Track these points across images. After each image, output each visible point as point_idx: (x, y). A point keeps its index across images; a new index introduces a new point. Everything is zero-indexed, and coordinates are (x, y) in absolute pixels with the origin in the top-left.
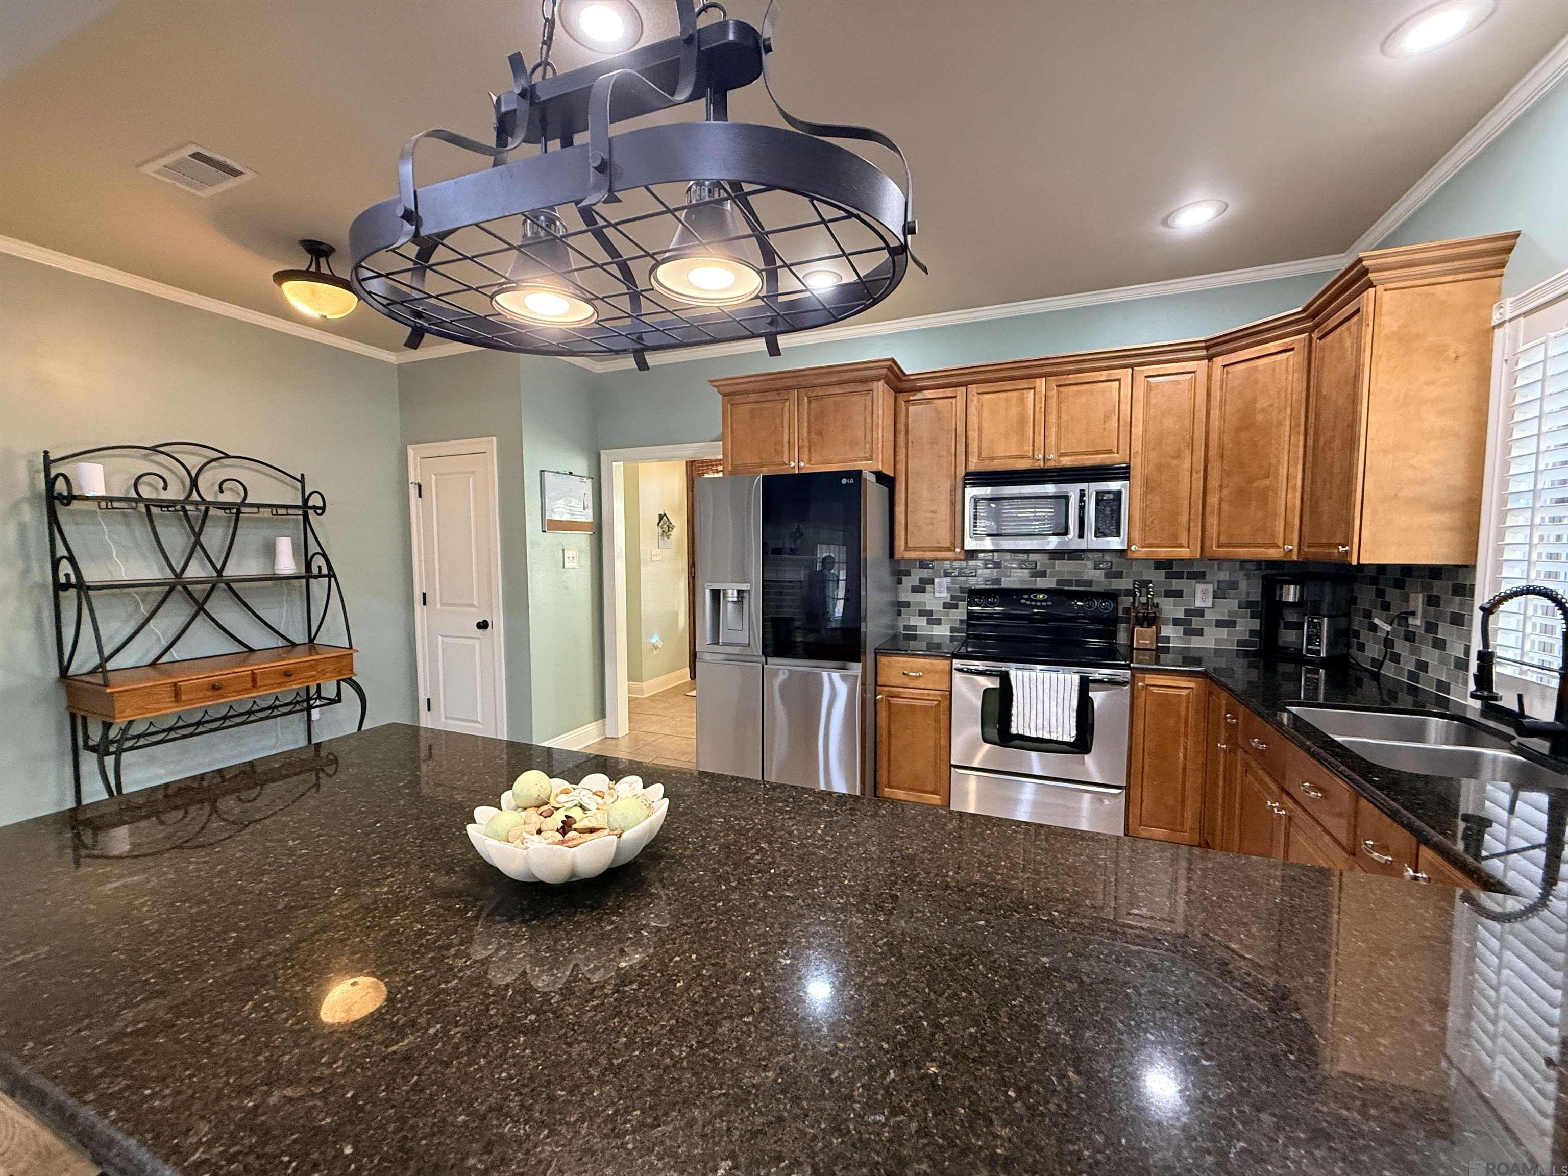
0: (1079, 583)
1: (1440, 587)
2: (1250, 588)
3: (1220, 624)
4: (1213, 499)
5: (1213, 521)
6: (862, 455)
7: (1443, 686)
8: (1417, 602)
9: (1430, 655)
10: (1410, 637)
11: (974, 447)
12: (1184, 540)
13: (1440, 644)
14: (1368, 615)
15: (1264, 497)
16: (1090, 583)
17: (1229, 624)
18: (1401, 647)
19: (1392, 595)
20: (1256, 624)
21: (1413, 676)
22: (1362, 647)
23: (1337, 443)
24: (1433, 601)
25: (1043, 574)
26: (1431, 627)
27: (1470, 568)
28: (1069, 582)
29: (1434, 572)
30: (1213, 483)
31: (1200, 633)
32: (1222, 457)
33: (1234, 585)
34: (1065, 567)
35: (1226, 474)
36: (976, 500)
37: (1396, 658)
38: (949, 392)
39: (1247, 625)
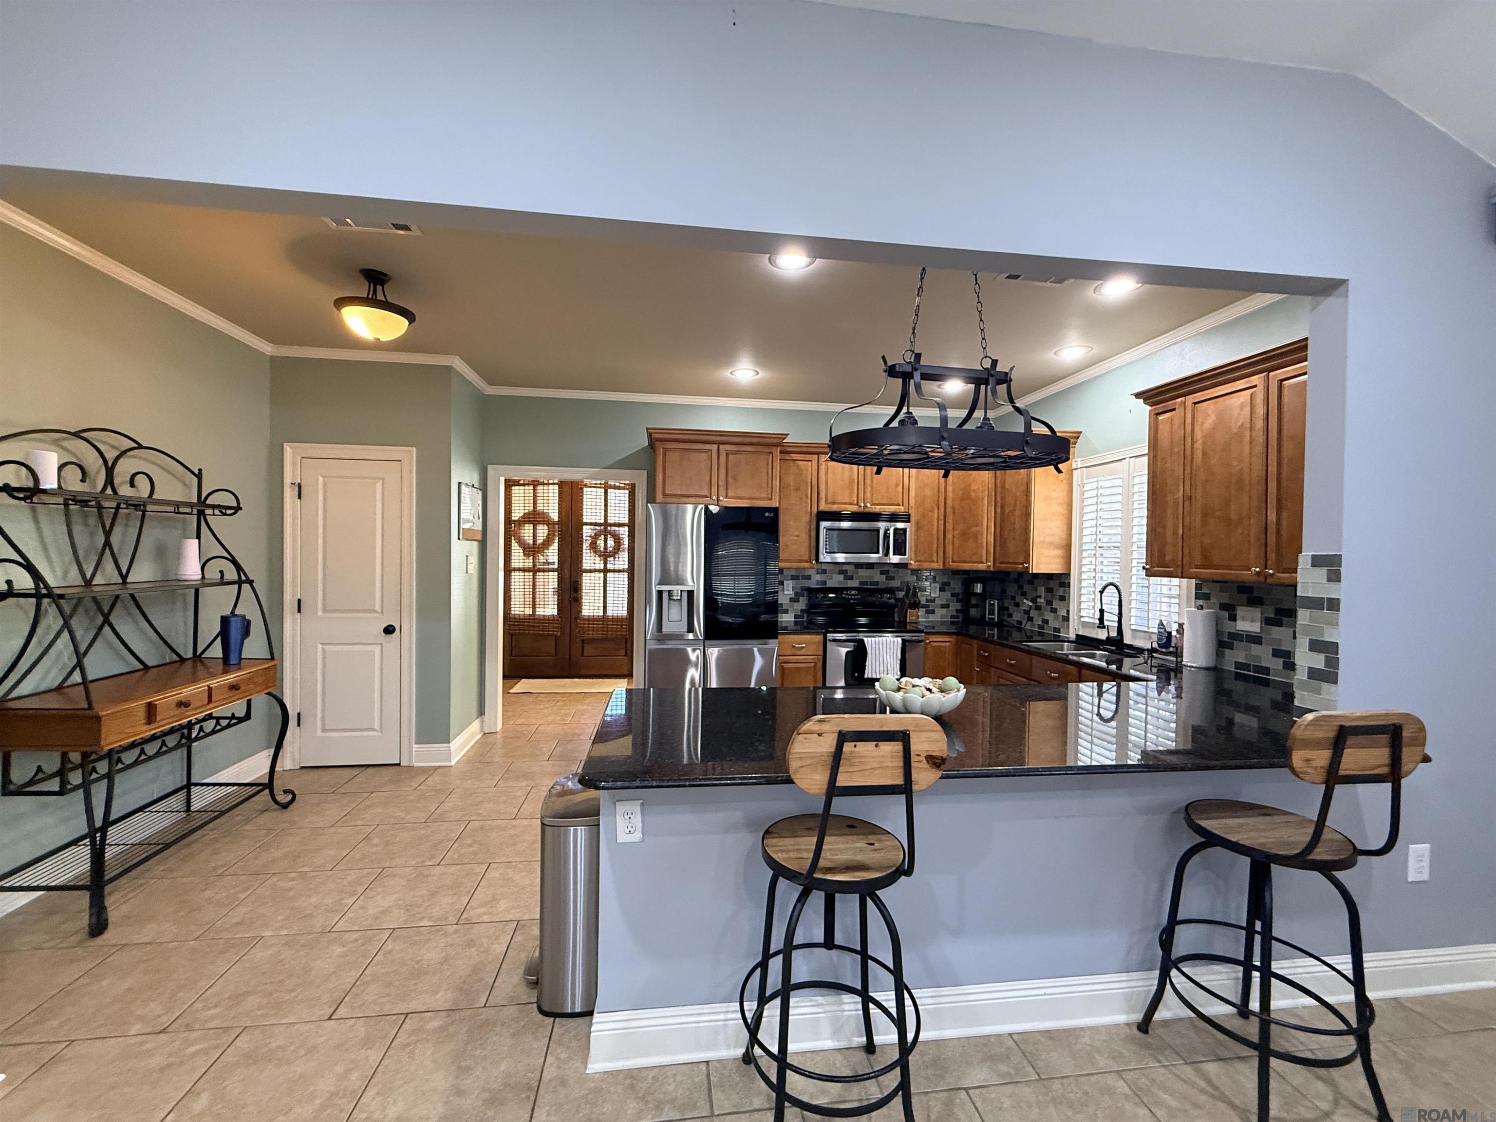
0: (873, 583)
1: (1053, 584)
2: (957, 586)
3: (943, 606)
4: (949, 536)
5: (949, 548)
6: (764, 495)
7: (1058, 630)
8: (1042, 590)
9: (1049, 616)
10: (1038, 608)
11: (823, 495)
12: (935, 559)
13: (1054, 611)
14: (1013, 598)
15: (976, 537)
16: (877, 583)
17: (946, 606)
18: (1033, 613)
19: (1027, 588)
20: (958, 606)
21: (1040, 627)
22: (1010, 616)
23: (1017, 513)
24: (1050, 590)
25: (852, 578)
26: (1049, 603)
27: (1069, 574)
28: (866, 583)
29: (1050, 577)
30: (949, 527)
31: (933, 612)
32: (954, 513)
33: (948, 584)
34: (862, 572)
35: (955, 523)
36: (829, 529)
37: (1030, 619)
38: (808, 457)
39: (955, 606)
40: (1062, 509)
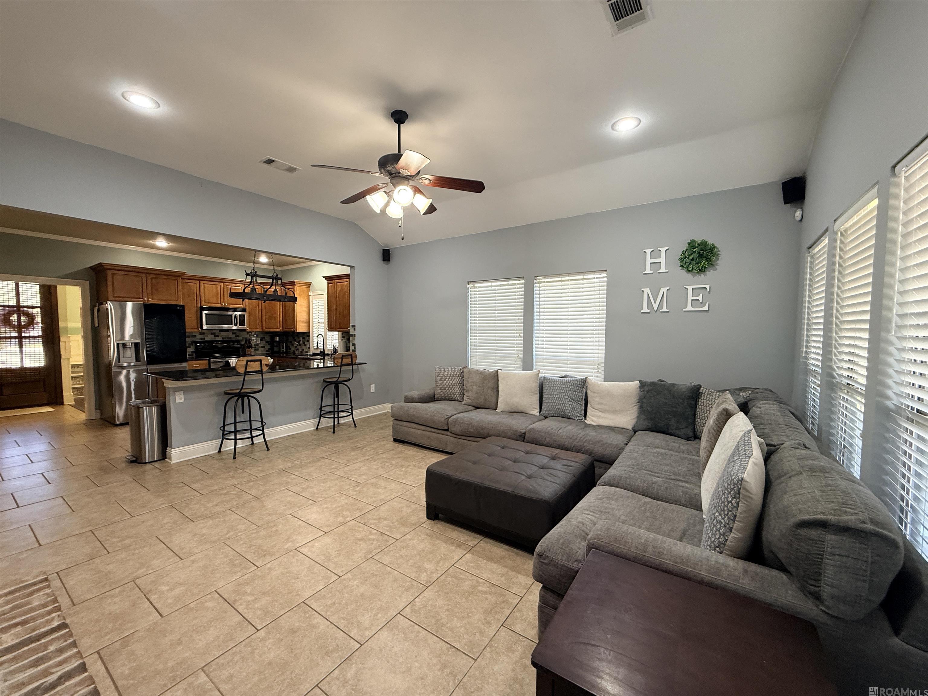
0: (229, 338)
1: (305, 336)
2: (268, 338)
3: (262, 347)
4: (264, 318)
5: (264, 323)
6: (174, 299)
7: (307, 352)
8: (301, 338)
9: (304, 347)
10: (300, 345)
11: (203, 299)
12: (258, 327)
13: (305, 345)
14: (291, 342)
15: (275, 318)
16: (231, 338)
17: (264, 347)
18: (299, 347)
19: (296, 338)
20: (269, 347)
21: (301, 352)
22: (290, 349)
23: (290, 310)
24: (304, 338)
25: (218, 336)
26: (304, 343)
27: (309, 332)
28: (225, 338)
29: (304, 333)
30: (264, 314)
31: (258, 350)
32: (265, 309)
33: (264, 338)
34: (224, 334)
35: (266, 313)
36: (206, 314)
37: (298, 349)
38: (194, 281)
39: (268, 347)
40: (306, 309)
